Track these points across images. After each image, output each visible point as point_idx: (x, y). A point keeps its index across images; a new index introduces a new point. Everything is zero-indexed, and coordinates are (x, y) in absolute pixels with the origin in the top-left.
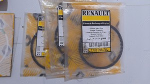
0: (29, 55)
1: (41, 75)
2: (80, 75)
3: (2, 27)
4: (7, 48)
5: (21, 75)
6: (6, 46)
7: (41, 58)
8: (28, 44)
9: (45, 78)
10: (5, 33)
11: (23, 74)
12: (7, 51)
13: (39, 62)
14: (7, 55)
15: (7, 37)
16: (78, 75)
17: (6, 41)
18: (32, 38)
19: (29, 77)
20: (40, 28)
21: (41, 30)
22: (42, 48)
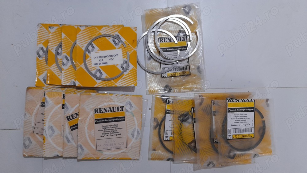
0: (157, 139)
1: (169, 160)
2: (211, 165)
3: (131, 109)
4: (136, 131)
5: (149, 159)
6: (135, 129)
7: (168, 142)
8: (155, 128)
9: (172, 162)
10: (134, 116)
11: (151, 157)
12: (136, 134)
13: (166, 146)
14: (136, 139)
15: (136, 121)
16: (209, 165)
17: (135, 124)
18: (159, 122)
19: (156, 161)
20: (168, 112)
21: (169, 113)
22: (170, 133)
